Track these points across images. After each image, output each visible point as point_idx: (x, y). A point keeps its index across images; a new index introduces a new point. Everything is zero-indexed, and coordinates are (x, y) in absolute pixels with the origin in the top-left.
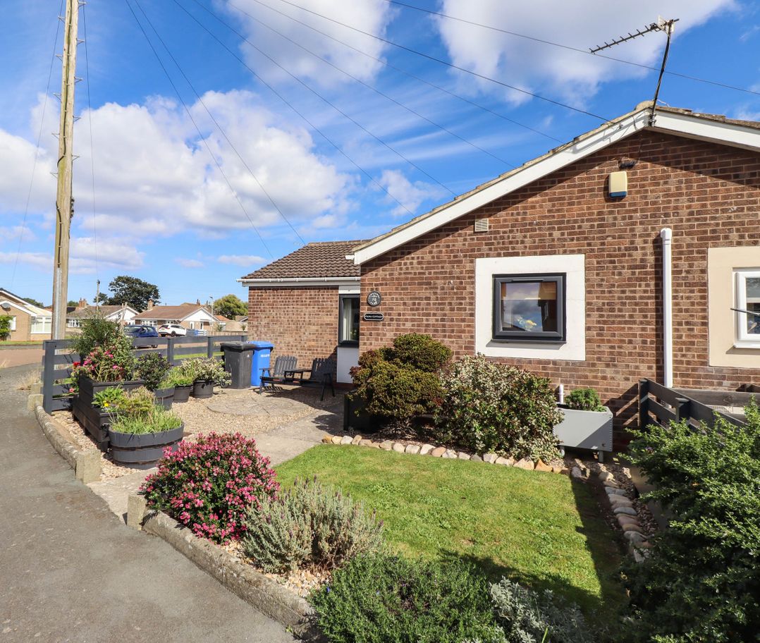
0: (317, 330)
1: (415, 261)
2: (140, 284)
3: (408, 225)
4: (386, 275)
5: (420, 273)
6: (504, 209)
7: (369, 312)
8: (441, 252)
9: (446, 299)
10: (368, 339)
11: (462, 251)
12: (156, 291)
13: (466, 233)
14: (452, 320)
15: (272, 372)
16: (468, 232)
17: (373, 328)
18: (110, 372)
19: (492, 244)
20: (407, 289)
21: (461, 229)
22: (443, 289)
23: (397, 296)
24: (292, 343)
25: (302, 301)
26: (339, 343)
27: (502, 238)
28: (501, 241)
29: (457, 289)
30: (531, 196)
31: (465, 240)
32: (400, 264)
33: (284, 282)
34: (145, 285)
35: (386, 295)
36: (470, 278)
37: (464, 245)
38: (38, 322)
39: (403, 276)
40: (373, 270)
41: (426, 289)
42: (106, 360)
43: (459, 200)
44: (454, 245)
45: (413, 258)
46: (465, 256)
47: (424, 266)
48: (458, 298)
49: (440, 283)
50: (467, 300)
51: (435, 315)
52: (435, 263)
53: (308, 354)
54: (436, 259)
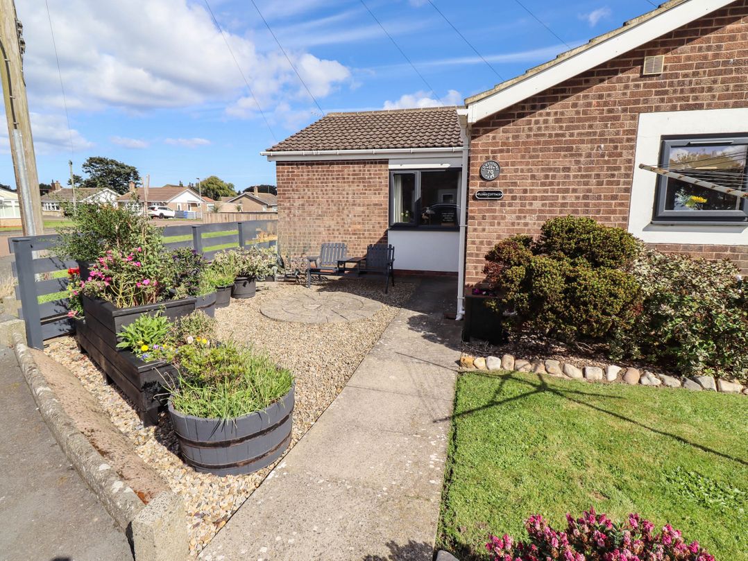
0: (363, 212)
1: (551, 118)
2: (117, 165)
3: (552, 63)
4: (508, 138)
5: (557, 135)
6: (689, 41)
7: (483, 189)
8: (589, 105)
9: (591, 169)
10: (480, 224)
11: (620, 103)
12: (135, 173)
13: (629, 77)
14: (599, 198)
15: (318, 261)
16: (632, 76)
17: (487, 210)
18: (137, 289)
19: (666, 92)
20: (538, 157)
21: (623, 71)
22: (589, 155)
23: (523, 167)
24: (333, 227)
25: (344, 178)
26: (390, 226)
27: (682, 83)
28: (679, 88)
29: (610, 156)
30: (730, 21)
31: (626, 87)
32: (529, 123)
33: (321, 155)
34: (123, 167)
35: (508, 165)
36: (628, 140)
37: (625, 94)
38: (7, 206)
39: (532, 139)
40: (491, 131)
41: (565, 156)
42: (129, 271)
43: (632, 25)
44: (609, 95)
45: (548, 114)
46: (625, 110)
47: (564, 125)
48: (609, 168)
49: (585, 148)
50: (623, 171)
51: (575, 191)
52: (580, 120)
53: (353, 239)
54: (581, 116)
